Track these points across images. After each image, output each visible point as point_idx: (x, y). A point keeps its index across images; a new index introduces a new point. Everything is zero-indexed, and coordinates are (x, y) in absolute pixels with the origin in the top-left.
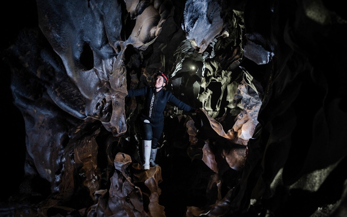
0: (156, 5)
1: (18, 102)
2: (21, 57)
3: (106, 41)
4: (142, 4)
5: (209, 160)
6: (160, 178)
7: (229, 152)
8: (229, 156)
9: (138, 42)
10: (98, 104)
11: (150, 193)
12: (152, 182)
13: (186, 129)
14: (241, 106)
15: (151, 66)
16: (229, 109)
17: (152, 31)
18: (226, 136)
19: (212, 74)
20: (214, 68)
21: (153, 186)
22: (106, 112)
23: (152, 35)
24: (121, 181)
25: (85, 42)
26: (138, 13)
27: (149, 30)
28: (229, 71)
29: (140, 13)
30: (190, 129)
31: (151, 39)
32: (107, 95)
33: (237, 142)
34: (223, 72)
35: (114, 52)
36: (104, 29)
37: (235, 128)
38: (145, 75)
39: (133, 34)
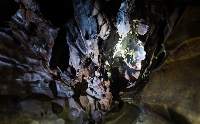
0: (108, 23)
1: (68, 43)
2: (69, 28)
3: (92, 33)
4: (103, 23)
5: (127, 77)
6: (110, 85)
7: (134, 73)
8: (135, 75)
9: (102, 36)
10: (90, 54)
11: (106, 88)
12: (107, 85)
13: (118, 70)
14: (138, 58)
15: (106, 52)
16: (134, 61)
17: (106, 33)
18: (133, 68)
19: (127, 52)
20: (127, 50)
21: (107, 86)
22: (92, 56)
23: (106, 34)
24: (97, 79)
25: (87, 31)
26: (102, 25)
27: (105, 33)
28: (133, 49)
29: (103, 26)
30: (120, 70)
31: (106, 35)
32: (92, 51)
33: (137, 69)
34: (131, 50)
35: (95, 37)
36: (92, 29)
37: (136, 65)
38: (104, 54)
39: (101, 33)
